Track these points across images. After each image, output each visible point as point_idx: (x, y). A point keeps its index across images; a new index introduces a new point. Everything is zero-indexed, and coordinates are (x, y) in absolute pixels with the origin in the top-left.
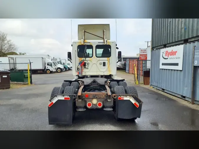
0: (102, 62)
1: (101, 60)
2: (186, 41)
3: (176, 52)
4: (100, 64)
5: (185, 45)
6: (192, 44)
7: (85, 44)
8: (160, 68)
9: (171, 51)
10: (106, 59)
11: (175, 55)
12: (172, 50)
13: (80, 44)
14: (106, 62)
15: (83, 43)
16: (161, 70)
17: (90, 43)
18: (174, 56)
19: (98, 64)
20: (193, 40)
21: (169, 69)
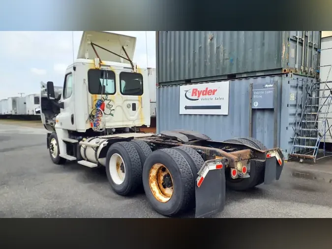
0: (131, 103)
1: (128, 99)
2: (232, 77)
3: (215, 91)
4: (128, 107)
5: (231, 82)
6: (244, 80)
7: (102, 67)
8: (180, 113)
9: (205, 89)
10: (136, 97)
11: (213, 94)
12: (207, 88)
13: (93, 67)
14: (137, 103)
15: (97, 66)
16: (183, 116)
17: (109, 66)
18: (212, 96)
19: (125, 107)
20: (245, 76)
21: (200, 115)
